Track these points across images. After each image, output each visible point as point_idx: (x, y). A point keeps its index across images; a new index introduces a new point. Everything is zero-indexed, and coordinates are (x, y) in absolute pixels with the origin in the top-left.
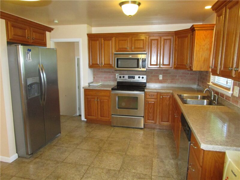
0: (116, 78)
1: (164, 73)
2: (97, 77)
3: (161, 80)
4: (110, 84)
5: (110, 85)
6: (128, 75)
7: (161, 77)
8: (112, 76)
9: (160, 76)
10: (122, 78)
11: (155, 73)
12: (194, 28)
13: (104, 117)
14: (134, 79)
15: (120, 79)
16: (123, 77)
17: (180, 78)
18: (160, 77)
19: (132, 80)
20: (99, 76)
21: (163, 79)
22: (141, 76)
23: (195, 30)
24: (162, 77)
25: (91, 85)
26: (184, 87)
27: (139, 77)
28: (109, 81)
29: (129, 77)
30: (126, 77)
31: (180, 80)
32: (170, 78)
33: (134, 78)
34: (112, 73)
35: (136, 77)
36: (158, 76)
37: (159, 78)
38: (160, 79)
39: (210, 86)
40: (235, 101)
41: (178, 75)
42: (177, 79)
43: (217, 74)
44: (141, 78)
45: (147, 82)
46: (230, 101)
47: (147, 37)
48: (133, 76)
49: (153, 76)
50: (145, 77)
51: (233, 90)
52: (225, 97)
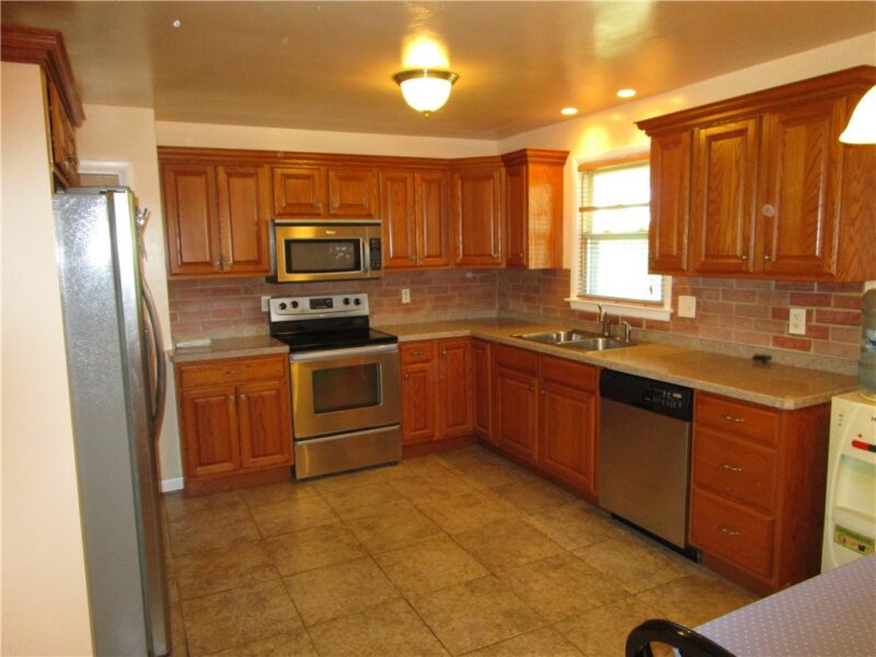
0: (264, 309)
1: (413, 282)
2: (185, 313)
3: (407, 304)
4: (239, 335)
5: (242, 338)
6: (309, 298)
7: (406, 297)
8: (244, 306)
9: (404, 291)
10: (289, 308)
11: (388, 285)
12: (526, 156)
13: (265, 455)
14: (328, 307)
15: (284, 311)
16: (295, 305)
17: (457, 296)
18: (404, 296)
19: (322, 313)
20: (193, 308)
21: (413, 301)
22: (352, 298)
23: (526, 162)
24: (411, 295)
25: (181, 348)
26: (470, 317)
27: (346, 302)
28: (236, 323)
29: (314, 304)
30: (304, 302)
31: (457, 301)
32: (430, 295)
33: (329, 304)
34: (246, 292)
35: (338, 301)
36: (398, 294)
37: (402, 299)
38: (404, 301)
39: (573, 306)
40: (686, 329)
41: (449, 285)
42: (450, 299)
43: (682, 270)
44: (352, 303)
45: (371, 313)
46: (666, 330)
47: (375, 171)
48: (326, 300)
49: (384, 294)
50: (364, 298)
51: (675, 304)
52: (644, 325)
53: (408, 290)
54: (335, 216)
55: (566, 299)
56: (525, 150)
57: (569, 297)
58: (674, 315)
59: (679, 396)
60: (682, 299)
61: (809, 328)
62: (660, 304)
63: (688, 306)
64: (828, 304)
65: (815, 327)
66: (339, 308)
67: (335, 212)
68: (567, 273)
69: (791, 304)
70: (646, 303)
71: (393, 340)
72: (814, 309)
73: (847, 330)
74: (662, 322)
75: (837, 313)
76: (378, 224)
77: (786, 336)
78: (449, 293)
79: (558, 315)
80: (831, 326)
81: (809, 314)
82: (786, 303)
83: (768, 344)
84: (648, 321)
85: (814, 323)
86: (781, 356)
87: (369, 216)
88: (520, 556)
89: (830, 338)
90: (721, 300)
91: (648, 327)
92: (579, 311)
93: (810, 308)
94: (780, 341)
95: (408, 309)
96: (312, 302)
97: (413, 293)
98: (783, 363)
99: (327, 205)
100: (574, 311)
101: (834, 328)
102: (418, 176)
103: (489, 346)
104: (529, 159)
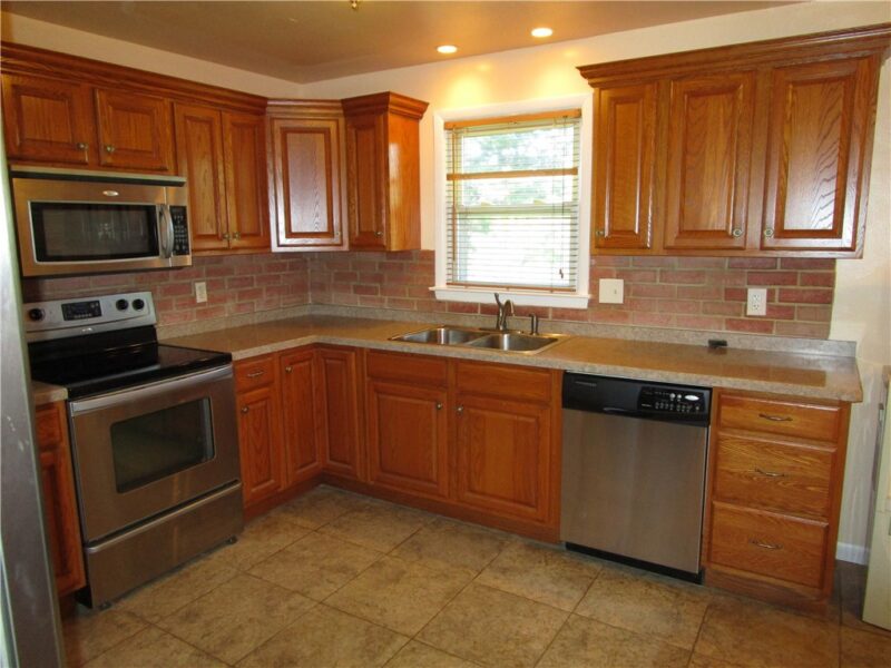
1: (209, 273)
3: (203, 304)
6: (60, 303)
7: (201, 293)
9: (198, 285)
11: (175, 277)
12: (387, 102)
14: (94, 316)
16: (35, 315)
17: (264, 289)
18: (198, 293)
19: (87, 326)
21: (211, 299)
22: (130, 298)
24: (208, 291)
26: (281, 317)
27: (122, 305)
29: (71, 312)
30: (54, 311)
31: (265, 296)
32: (232, 290)
33: (93, 310)
35: (107, 304)
36: (189, 289)
37: (195, 296)
38: (199, 300)
39: (439, 296)
40: (611, 316)
41: (255, 276)
42: (257, 293)
43: (645, 248)
44: (131, 307)
45: (158, 320)
46: (582, 319)
47: (167, 101)
48: (89, 303)
49: (170, 291)
50: (145, 296)
51: (594, 288)
52: (550, 315)
53: (204, 284)
54: (109, 167)
55: (431, 288)
56: (387, 94)
57: (433, 285)
58: (593, 302)
59: (695, 398)
60: (604, 283)
61: (769, 309)
62: (571, 290)
63: (612, 291)
64: (794, 282)
65: (779, 307)
66: (111, 316)
67: (109, 160)
68: (430, 255)
69: (748, 284)
70: (552, 289)
71: (225, 359)
72: (777, 288)
73: (815, 308)
74: (577, 310)
75: (804, 291)
76: (180, 184)
77: (742, 317)
78: (255, 286)
79: (415, 308)
80: (796, 305)
81: (770, 295)
82: (741, 283)
83: (720, 329)
84: (555, 309)
85: (777, 303)
86: (736, 340)
87: (163, 170)
88: (527, 641)
89: (796, 316)
90: (658, 283)
91: (555, 317)
92: (449, 302)
93: (772, 287)
94: (734, 325)
95: (204, 312)
96: (65, 308)
97: (211, 286)
98: (739, 347)
99: (96, 149)
100: (440, 302)
101: (801, 308)
102: (227, 117)
103: (353, 354)
104: (390, 107)
